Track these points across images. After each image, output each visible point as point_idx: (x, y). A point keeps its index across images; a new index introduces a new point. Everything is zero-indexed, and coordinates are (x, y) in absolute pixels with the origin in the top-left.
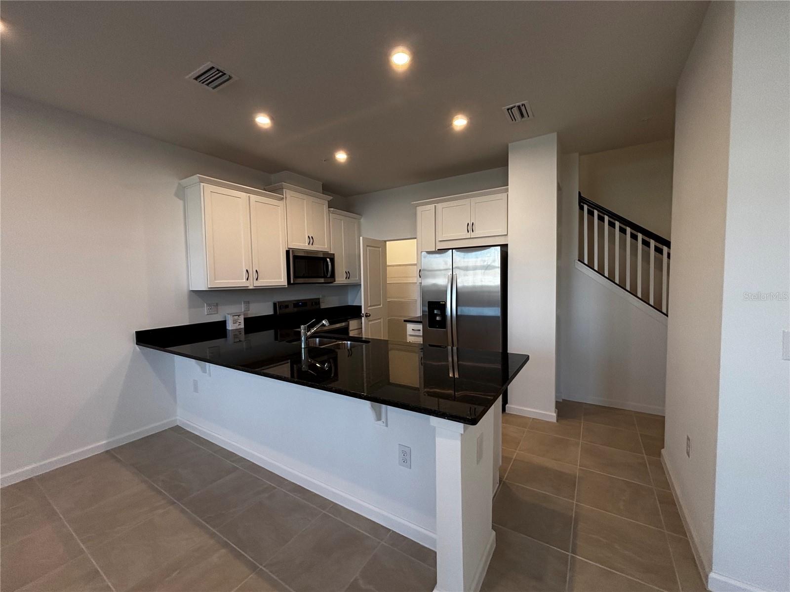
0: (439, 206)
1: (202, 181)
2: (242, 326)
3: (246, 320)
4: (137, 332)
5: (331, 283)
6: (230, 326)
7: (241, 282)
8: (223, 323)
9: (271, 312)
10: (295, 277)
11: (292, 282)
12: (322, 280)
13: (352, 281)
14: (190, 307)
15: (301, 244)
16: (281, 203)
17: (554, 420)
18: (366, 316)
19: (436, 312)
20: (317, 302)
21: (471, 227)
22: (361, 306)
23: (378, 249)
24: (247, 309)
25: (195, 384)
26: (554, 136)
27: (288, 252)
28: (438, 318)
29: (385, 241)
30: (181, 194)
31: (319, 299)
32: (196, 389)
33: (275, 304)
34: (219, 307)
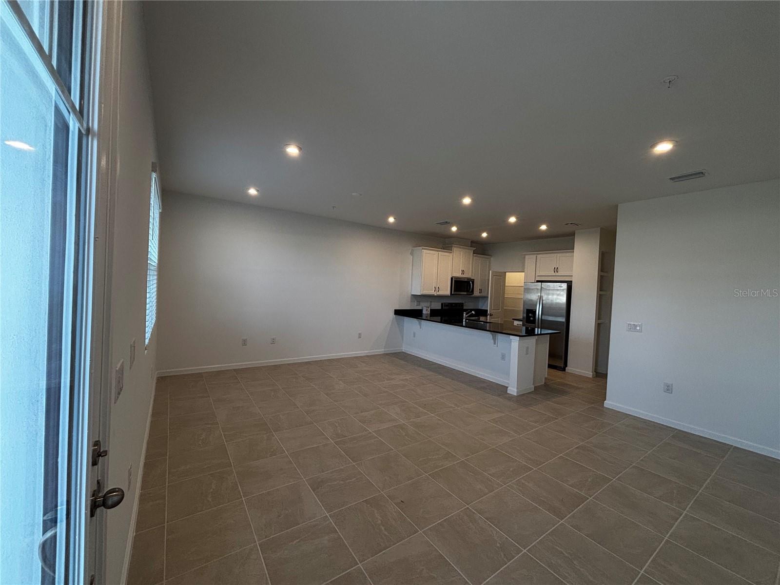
0: (539, 256)
1: (423, 249)
2: (429, 313)
3: (431, 310)
4: (395, 310)
5: (471, 295)
6: (424, 312)
7: (432, 292)
8: (421, 310)
9: (440, 308)
10: (454, 291)
11: (453, 293)
12: (465, 293)
13: (483, 294)
14: (411, 301)
15: (458, 274)
16: (451, 255)
17: (591, 377)
18: (490, 315)
19: (530, 315)
20: (462, 305)
21: (556, 270)
22: (487, 310)
23: (501, 277)
24: (431, 305)
25: (414, 334)
26: (599, 229)
27: (452, 278)
28: (532, 319)
29: (506, 272)
30: (412, 254)
31: (463, 303)
32: (414, 336)
33: (442, 304)
34: (421, 303)
